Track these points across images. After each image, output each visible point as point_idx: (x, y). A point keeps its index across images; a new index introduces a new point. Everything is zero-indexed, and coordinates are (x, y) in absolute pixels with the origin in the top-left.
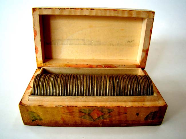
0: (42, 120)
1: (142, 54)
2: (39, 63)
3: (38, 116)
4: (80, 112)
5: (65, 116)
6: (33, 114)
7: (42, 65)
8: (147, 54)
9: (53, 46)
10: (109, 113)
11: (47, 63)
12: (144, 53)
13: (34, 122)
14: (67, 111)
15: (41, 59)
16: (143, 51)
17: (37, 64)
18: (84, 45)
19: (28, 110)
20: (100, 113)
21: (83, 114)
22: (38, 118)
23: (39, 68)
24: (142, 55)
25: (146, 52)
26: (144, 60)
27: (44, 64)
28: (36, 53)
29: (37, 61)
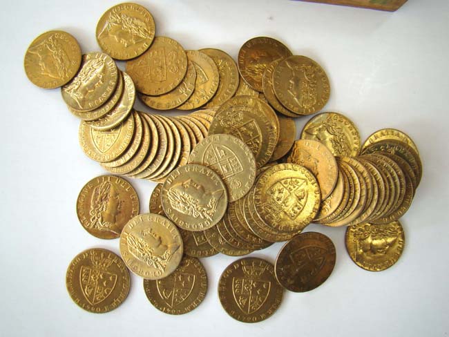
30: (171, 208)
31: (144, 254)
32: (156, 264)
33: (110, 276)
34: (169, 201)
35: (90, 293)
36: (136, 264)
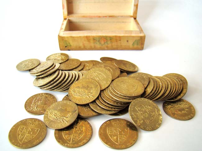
0: (71, 46)
1: (134, 7)
2: (65, 16)
3: (69, 43)
4: (94, 39)
5: (85, 42)
6: (66, 42)
7: (67, 17)
8: (137, 8)
9: (74, 4)
10: (110, 40)
11: (70, 16)
12: (136, 7)
13: (66, 48)
14: (86, 39)
15: (66, 13)
16: (135, 5)
17: (64, 17)
18: (95, 3)
19: (63, 40)
20: (105, 40)
21: (95, 41)
22: (69, 45)
23: (65, 19)
24: (134, 9)
25: (136, 6)
26: (135, 12)
27: (68, 16)
28: (63, 8)
29: (64, 14)
30: (73, 97)
31: (56, 118)
32: (63, 120)
33: (36, 129)
34: (72, 94)
35: (21, 138)
36: (52, 123)
